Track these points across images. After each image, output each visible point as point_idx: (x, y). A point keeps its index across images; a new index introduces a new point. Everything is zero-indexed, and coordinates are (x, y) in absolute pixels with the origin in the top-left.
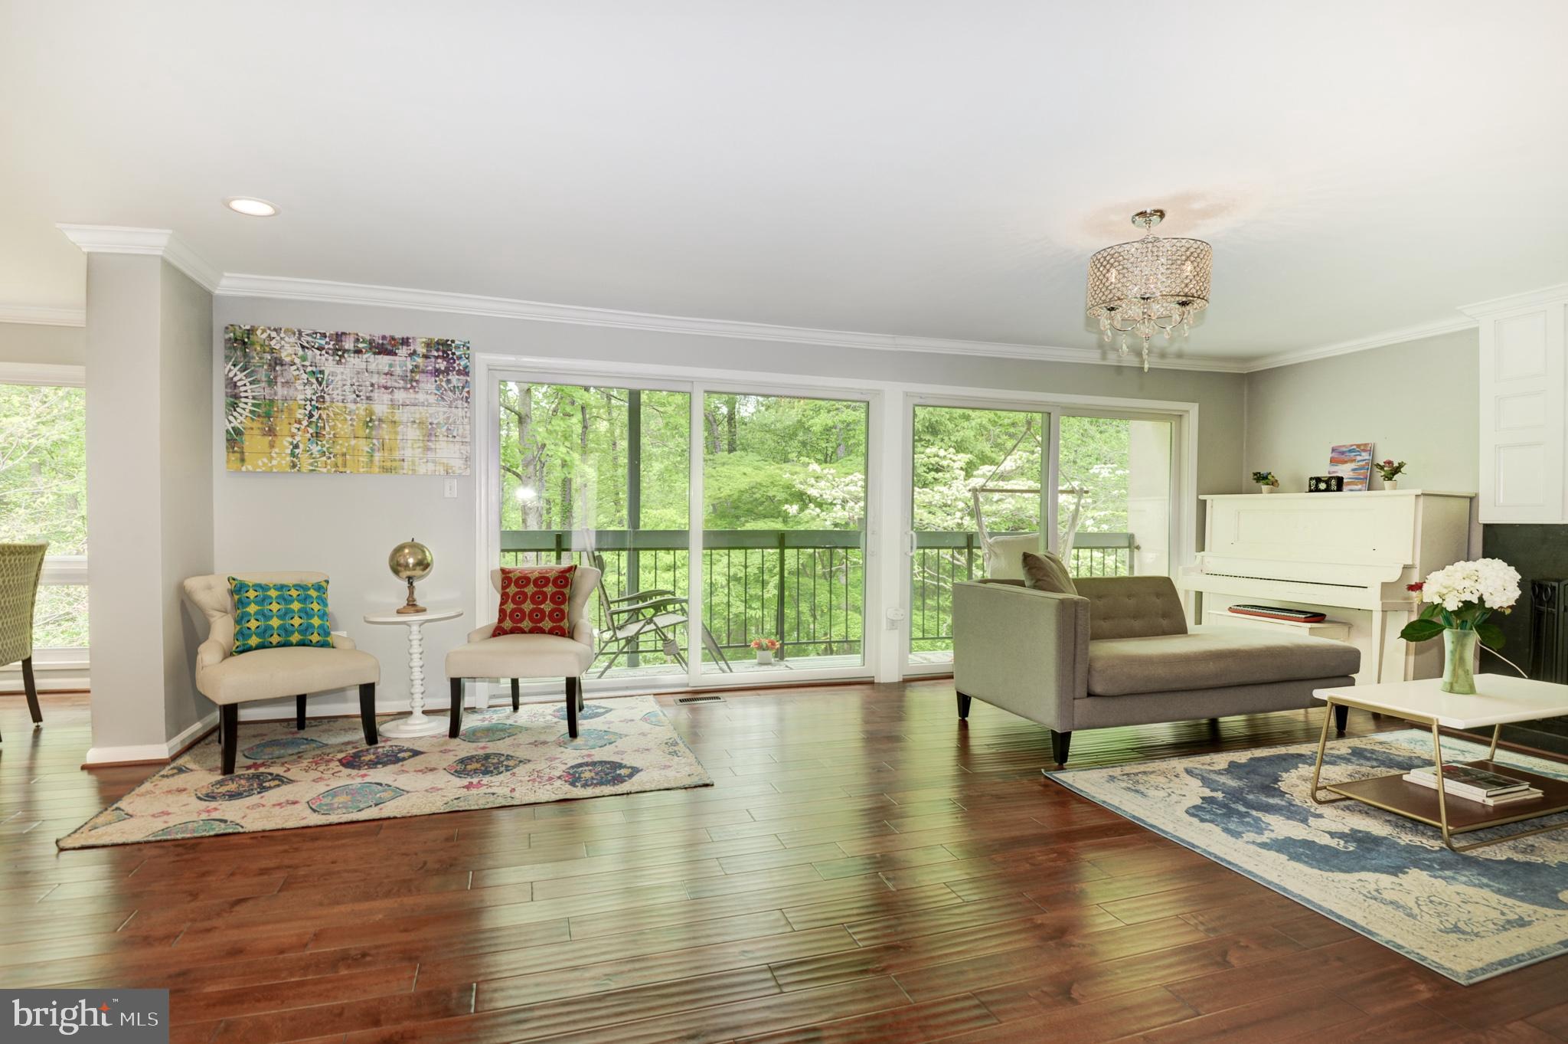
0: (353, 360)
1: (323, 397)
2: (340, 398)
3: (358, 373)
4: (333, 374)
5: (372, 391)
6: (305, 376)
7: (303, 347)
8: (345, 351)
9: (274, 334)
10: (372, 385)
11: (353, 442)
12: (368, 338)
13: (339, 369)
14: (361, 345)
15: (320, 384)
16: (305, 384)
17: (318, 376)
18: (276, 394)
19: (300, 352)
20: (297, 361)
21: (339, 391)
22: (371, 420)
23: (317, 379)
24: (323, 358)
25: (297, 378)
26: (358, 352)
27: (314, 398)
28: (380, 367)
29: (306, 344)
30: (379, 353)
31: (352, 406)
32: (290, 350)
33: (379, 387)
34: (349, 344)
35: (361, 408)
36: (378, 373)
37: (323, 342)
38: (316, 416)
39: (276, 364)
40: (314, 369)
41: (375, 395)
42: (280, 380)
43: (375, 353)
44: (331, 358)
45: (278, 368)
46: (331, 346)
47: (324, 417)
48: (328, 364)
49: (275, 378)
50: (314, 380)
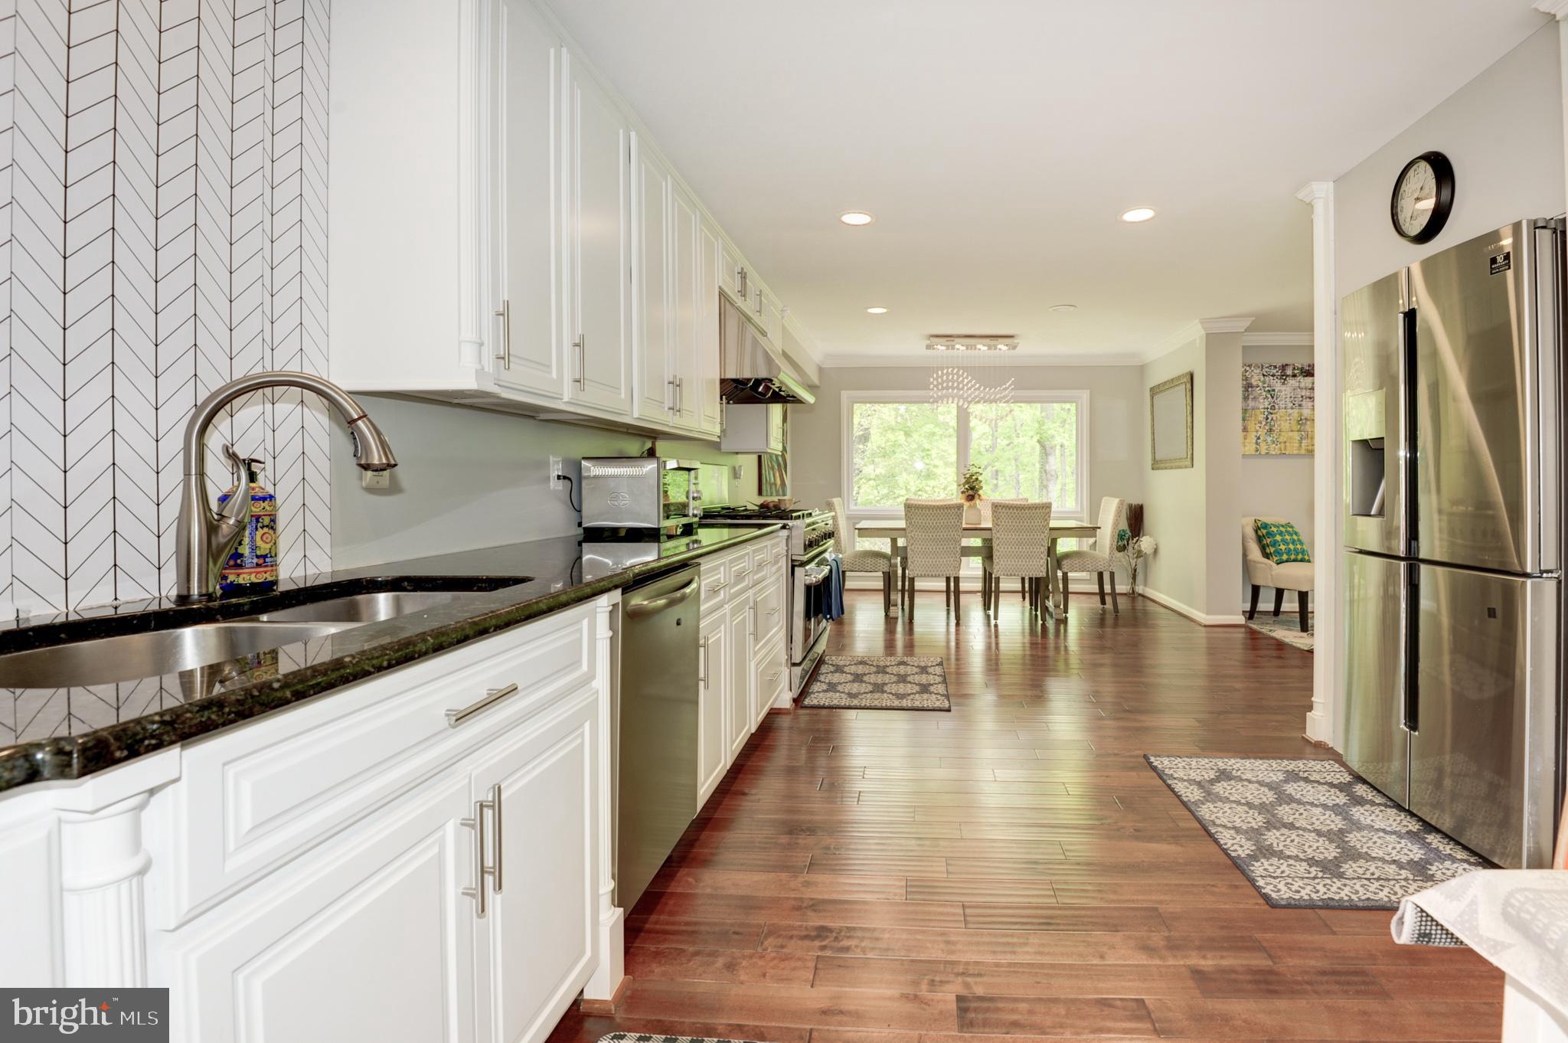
0: (1292, 382)
1: (1274, 406)
2: (1284, 406)
3: (1294, 389)
4: (1280, 391)
5: (1302, 401)
6: (1264, 393)
7: (1264, 375)
8: (1287, 376)
9: (1248, 368)
10: (1302, 397)
11: (1291, 434)
12: (1300, 366)
13: (1283, 388)
14: (1296, 372)
15: (1273, 397)
16: (1264, 399)
17: (1271, 393)
18: (1248, 405)
19: (1262, 379)
20: (1260, 384)
21: (1283, 402)
22: (1301, 420)
23: (1271, 395)
24: (1275, 381)
25: (1260, 394)
26: (1294, 376)
27: (1269, 407)
28: (1307, 385)
29: (1265, 373)
30: (1306, 376)
31: (1290, 411)
32: (1257, 378)
33: (1306, 398)
34: (1289, 372)
35: (1295, 413)
36: (1306, 389)
37: (1275, 371)
38: (1270, 419)
39: (1249, 387)
40: (1269, 389)
41: (1304, 403)
42: (1251, 397)
43: (1304, 376)
44: (1279, 381)
45: (1250, 389)
46: (1279, 374)
47: (1274, 418)
48: (1277, 385)
49: (1248, 395)
50: (1269, 396)
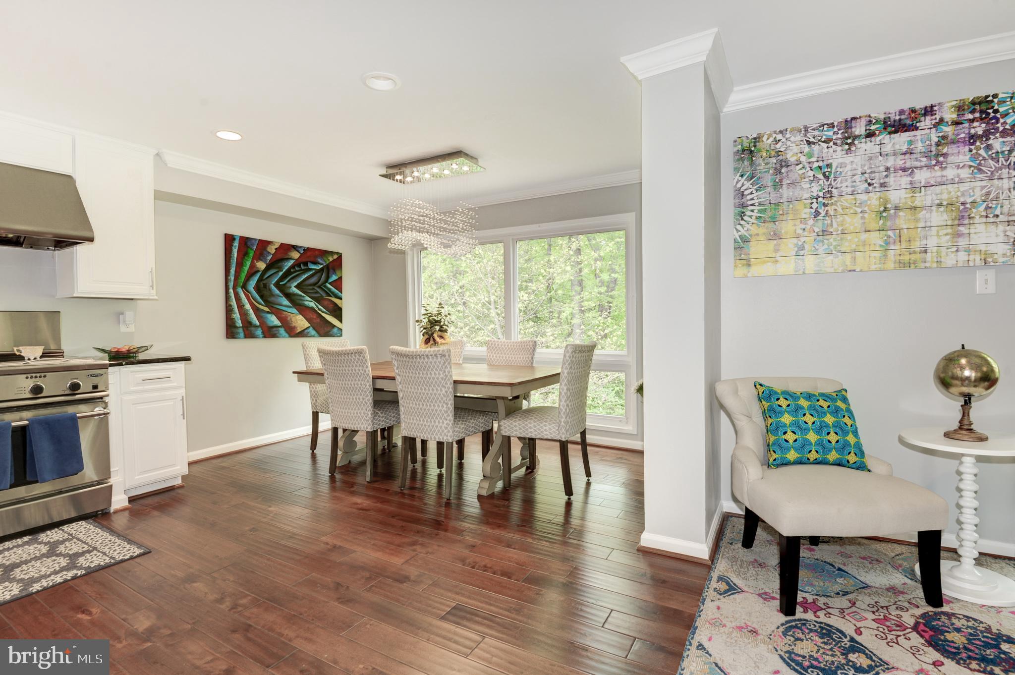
0: (865, 147)
1: (830, 192)
2: (850, 190)
3: (871, 159)
4: (842, 165)
5: (887, 176)
6: (811, 173)
7: (809, 143)
8: (856, 137)
9: (779, 137)
10: (887, 169)
11: (864, 236)
12: (882, 117)
13: (848, 159)
14: (873, 127)
15: (827, 178)
16: (811, 182)
17: (826, 171)
18: (781, 197)
19: (806, 148)
20: (803, 159)
21: (849, 183)
22: (885, 209)
23: (824, 174)
24: (831, 150)
25: (803, 177)
26: (870, 135)
27: (821, 194)
28: (897, 147)
29: (812, 140)
30: (896, 132)
31: (864, 197)
32: (796, 150)
33: (896, 170)
34: (859, 129)
35: (874, 200)
36: (895, 154)
37: (831, 133)
38: (823, 214)
39: (782, 166)
40: (821, 164)
41: (891, 180)
42: (786, 181)
43: (890, 133)
44: (839, 149)
45: (783, 170)
46: (840, 136)
47: (832, 213)
48: (836, 156)
49: (781, 180)
50: (821, 176)
